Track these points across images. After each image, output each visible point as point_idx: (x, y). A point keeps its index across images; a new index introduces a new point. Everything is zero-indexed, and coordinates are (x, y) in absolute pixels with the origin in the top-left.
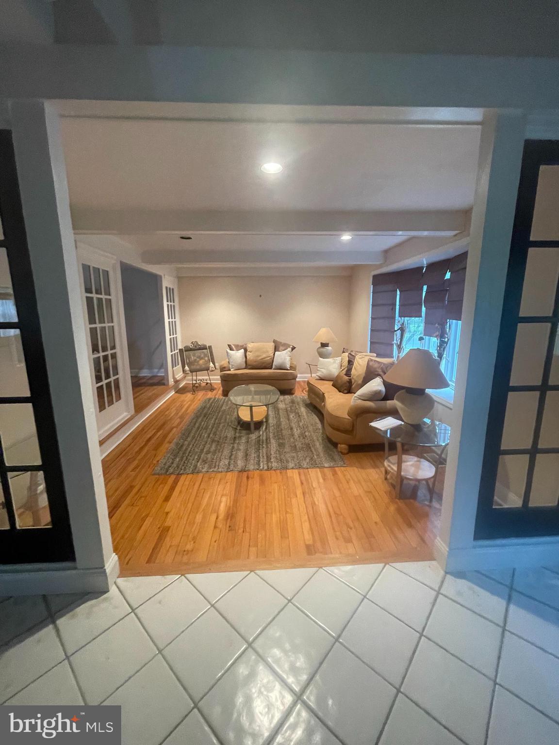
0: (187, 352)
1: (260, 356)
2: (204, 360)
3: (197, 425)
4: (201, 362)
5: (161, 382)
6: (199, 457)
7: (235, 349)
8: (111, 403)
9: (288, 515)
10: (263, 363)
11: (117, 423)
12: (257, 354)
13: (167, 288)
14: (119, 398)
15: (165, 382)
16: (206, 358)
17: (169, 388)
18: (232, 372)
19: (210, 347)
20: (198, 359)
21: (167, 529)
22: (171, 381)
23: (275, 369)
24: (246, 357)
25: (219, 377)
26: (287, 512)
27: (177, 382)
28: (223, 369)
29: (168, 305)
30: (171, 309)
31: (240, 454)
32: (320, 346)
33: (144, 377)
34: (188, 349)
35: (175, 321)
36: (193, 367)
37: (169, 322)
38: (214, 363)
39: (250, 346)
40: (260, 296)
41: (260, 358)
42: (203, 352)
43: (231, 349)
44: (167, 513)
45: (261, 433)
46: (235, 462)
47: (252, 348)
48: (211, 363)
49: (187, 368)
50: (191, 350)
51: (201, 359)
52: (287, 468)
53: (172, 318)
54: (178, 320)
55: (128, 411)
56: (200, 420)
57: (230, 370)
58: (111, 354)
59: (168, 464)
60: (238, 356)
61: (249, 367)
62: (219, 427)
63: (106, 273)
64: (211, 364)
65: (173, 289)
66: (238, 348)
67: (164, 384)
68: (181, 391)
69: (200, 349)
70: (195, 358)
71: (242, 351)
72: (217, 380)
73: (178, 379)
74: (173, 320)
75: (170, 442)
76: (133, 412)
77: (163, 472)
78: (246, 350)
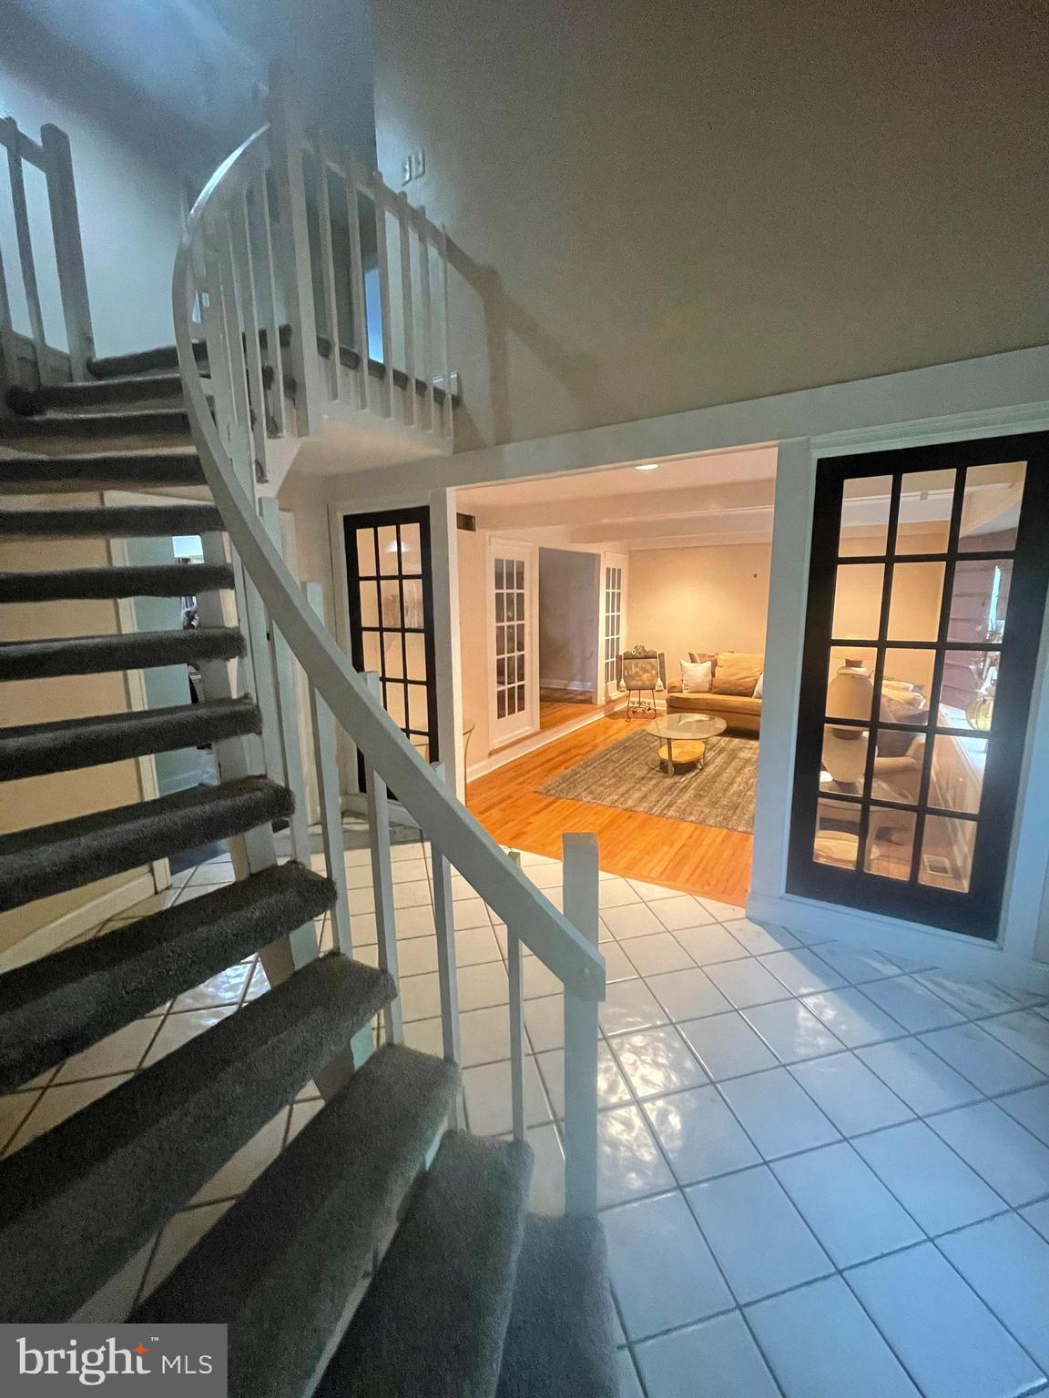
0: (627, 661)
1: (735, 675)
2: (649, 675)
3: (608, 756)
4: (645, 676)
5: (587, 700)
6: (589, 787)
7: (698, 659)
8: (512, 711)
9: (647, 857)
10: (741, 685)
11: (516, 736)
12: (733, 670)
13: (608, 570)
14: (521, 708)
15: (593, 701)
16: (654, 672)
17: (597, 708)
18: (685, 694)
19: (662, 655)
20: (641, 672)
21: (524, 833)
22: (601, 700)
23: (756, 697)
24: (713, 675)
25: (665, 702)
26: (648, 854)
27: (609, 702)
28: (672, 689)
29: (608, 594)
30: (614, 601)
31: (637, 795)
32: (844, 664)
33: (571, 692)
34: (628, 657)
35: (618, 616)
36: (633, 683)
37: (607, 617)
38: (663, 680)
39: (722, 658)
40: (755, 576)
41: (737, 677)
42: (650, 663)
43: (693, 661)
44: (530, 823)
45: (683, 779)
46: (626, 801)
47: (725, 660)
48: (659, 679)
49: (622, 683)
50: (634, 658)
51: (646, 671)
52: (684, 820)
53: (613, 611)
54: (623, 614)
55: (532, 725)
56: (614, 752)
57: (682, 692)
58: (508, 658)
59: (553, 785)
60: (699, 672)
61: (714, 690)
62: (633, 762)
63: (521, 564)
64: (659, 682)
65: (620, 570)
66: (704, 658)
67: (591, 703)
68: (613, 716)
69: (646, 657)
70: (637, 670)
71: (709, 664)
72: (661, 705)
73: (613, 698)
74: (616, 614)
75: (566, 768)
76: (537, 727)
77: (544, 791)
78: (715, 664)
